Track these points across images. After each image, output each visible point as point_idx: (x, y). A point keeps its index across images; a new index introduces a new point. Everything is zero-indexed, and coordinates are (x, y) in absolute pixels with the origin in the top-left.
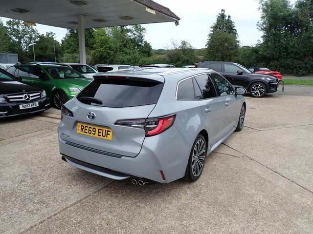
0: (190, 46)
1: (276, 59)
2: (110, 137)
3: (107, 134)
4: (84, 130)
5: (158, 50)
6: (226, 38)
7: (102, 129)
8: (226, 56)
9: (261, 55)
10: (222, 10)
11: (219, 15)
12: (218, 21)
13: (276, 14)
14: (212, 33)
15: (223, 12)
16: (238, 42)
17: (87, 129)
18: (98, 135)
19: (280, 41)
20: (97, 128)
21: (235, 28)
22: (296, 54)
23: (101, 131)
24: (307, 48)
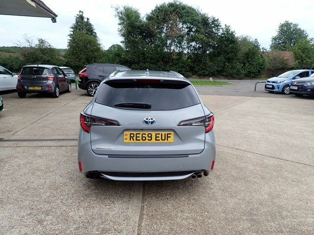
0: (50, 46)
1: (136, 63)
2: (171, 140)
3: (168, 137)
4: (135, 138)
5: (6, 47)
6: (89, 40)
7: (160, 133)
8: (91, 58)
9: (124, 59)
10: (80, 11)
11: (78, 16)
12: (77, 22)
13: (133, 23)
14: (72, 33)
15: (81, 14)
16: (100, 45)
17: (140, 136)
18: (156, 140)
19: (138, 48)
20: (153, 134)
21: (94, 31)
22: (151, 59)
23: (160, 136)
24: (158, 54)
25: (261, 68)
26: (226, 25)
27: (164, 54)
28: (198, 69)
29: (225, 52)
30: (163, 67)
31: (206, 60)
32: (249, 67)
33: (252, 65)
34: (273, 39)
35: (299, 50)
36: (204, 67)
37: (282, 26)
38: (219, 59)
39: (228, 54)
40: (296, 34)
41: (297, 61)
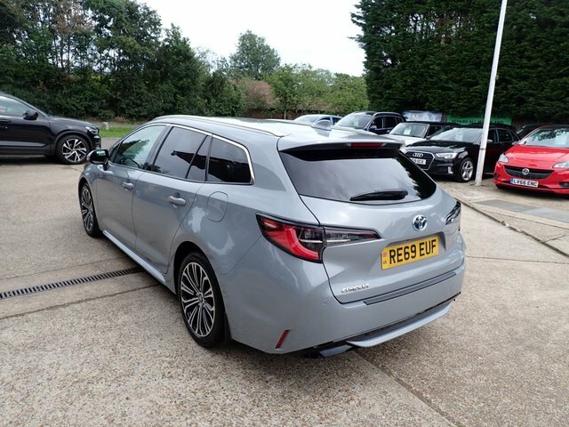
2: (436, 250)
3: (433, 246)
4: (396, 257)
17: (403, 252)
18: (421, 255)
20: (417, 244)
23: (424, 246)
24: (35, 68)
25: (236, 108)
26: (172, 25)
27: (49, 68)
28: (128, 105)
29: (175, 75)
30: (49, 97)
31: (140, 88)
32: (217, 105)
33: (222, 102)
34: (232, 58)
35: (280, 82)
36: (138, 102)
37: (243, 38)
38: (165, 87)
39: (181, 79)
40: (264, 53)
41: (277, 99)
